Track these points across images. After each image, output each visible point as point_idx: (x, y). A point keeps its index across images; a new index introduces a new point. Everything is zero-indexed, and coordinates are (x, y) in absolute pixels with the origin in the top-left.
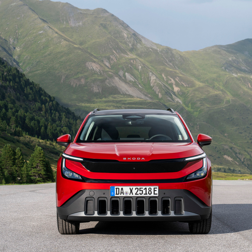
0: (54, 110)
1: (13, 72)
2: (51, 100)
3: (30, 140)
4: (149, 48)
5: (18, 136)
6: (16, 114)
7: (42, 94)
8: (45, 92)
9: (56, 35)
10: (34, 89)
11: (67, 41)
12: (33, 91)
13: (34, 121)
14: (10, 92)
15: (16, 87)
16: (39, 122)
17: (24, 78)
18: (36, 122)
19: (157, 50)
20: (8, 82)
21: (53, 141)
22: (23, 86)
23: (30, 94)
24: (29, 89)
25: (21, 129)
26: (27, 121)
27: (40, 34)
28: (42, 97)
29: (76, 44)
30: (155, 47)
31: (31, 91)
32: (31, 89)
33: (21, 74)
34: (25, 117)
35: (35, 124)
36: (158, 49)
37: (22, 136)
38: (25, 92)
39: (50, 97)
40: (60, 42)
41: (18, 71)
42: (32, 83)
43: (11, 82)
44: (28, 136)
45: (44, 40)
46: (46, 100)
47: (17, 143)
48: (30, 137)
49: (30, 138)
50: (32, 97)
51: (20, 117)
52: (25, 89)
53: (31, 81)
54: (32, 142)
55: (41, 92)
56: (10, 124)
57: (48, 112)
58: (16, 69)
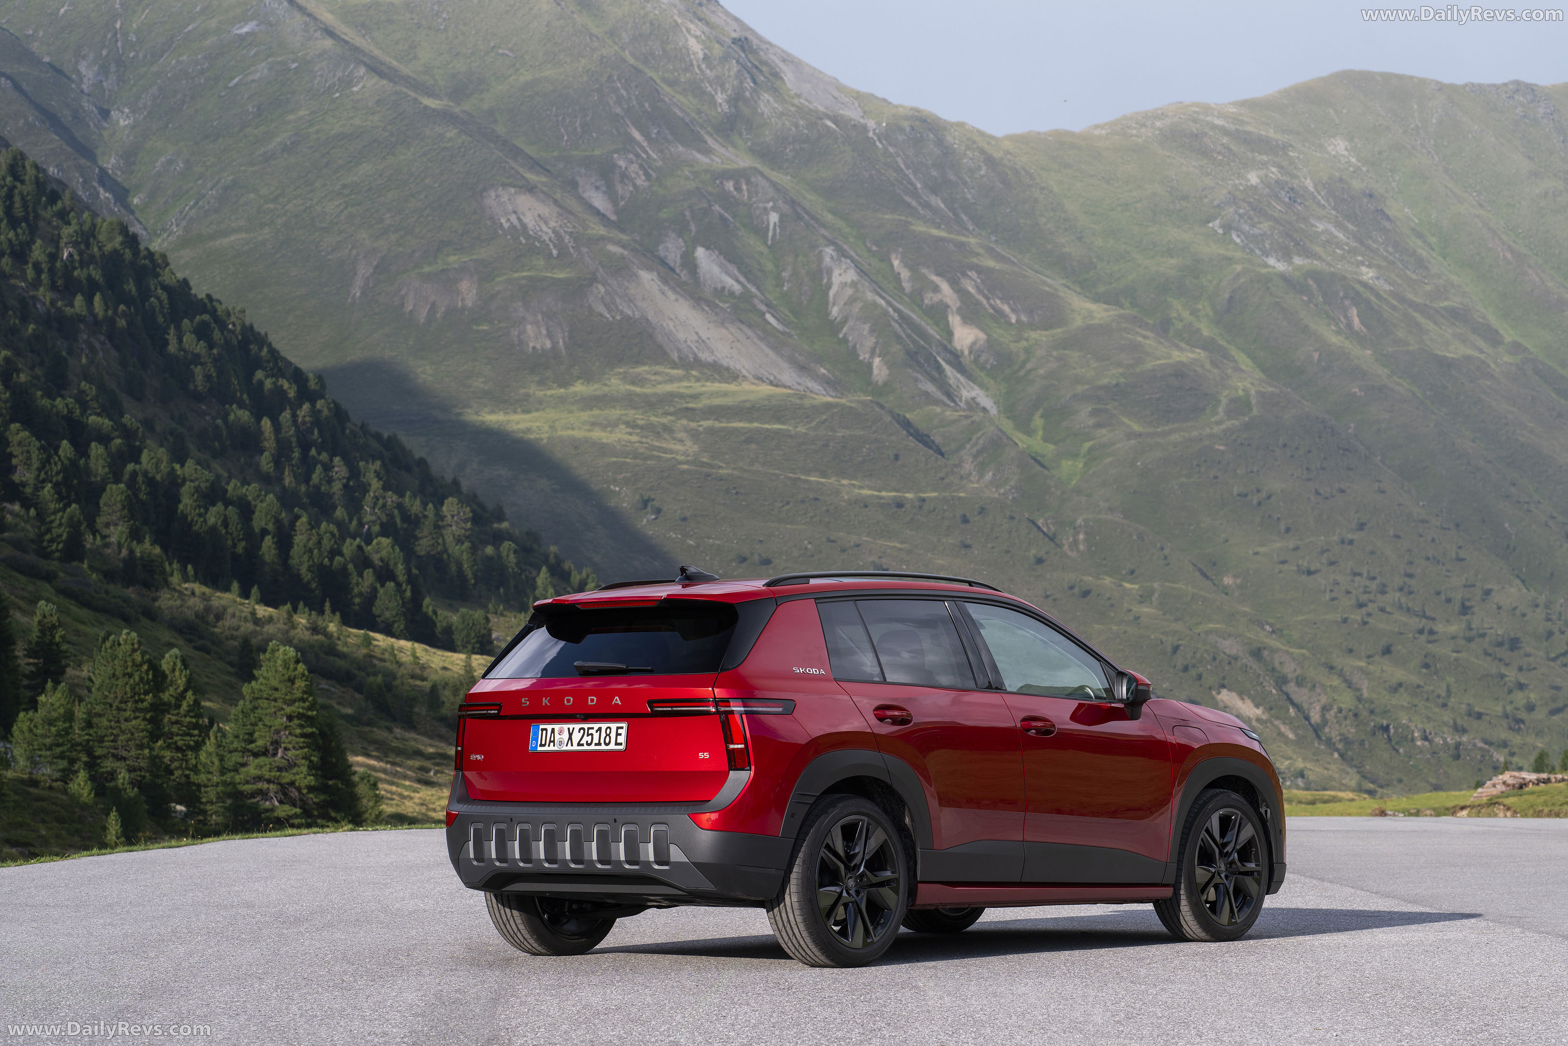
0: (321, 449)
1: (109, 248)
2: (306, 394)
3: (208, 609)
4: (821, 117)
5: (147, 585)
6: (130, 467)
7: (256, 364)
8: (273, 352)
9: (328, 43)
10: (217, 335)
11: (381, 75)
12: (211, 346)
13: (219, 507)
14: (92, 349)
15: (122, 323)
16: (246, 510)
17: (166, 277)
18: (232, 511)
19: (864, 128)
20: (79, 300)
21: (321, 612)
22: (160, 320)
23: (196, 359)
24: (189, 339)
25: (157, 550)
26: (187, 503)
27: (242, 38)
28: (259, 375)
29: (431, 94)
30: (853, 113)
31: (200, 348)
32: (202, 333)
33: (150, 255)
34: (174, 483)
35: (226, 524)
36: (871, 124)
37: (167, 584)
38: (172, 348)
39: (298, 376)
40: (348, 82)
41: (132, 241)
42: (208, 305)
43: (97, 298)
44: (199, 588)
45: (261, 71)
46: (280, 392)
47: (145, 621)
48: (207, 590)
49: (204, 597)
50: (208, 377)
51: (151, 482)
52: (172, 337)
53: (200, 290)
54: (219, 617)
55: (253, 348)
56: (100, 520)
57: (289, 459)
58: (124, 229)
